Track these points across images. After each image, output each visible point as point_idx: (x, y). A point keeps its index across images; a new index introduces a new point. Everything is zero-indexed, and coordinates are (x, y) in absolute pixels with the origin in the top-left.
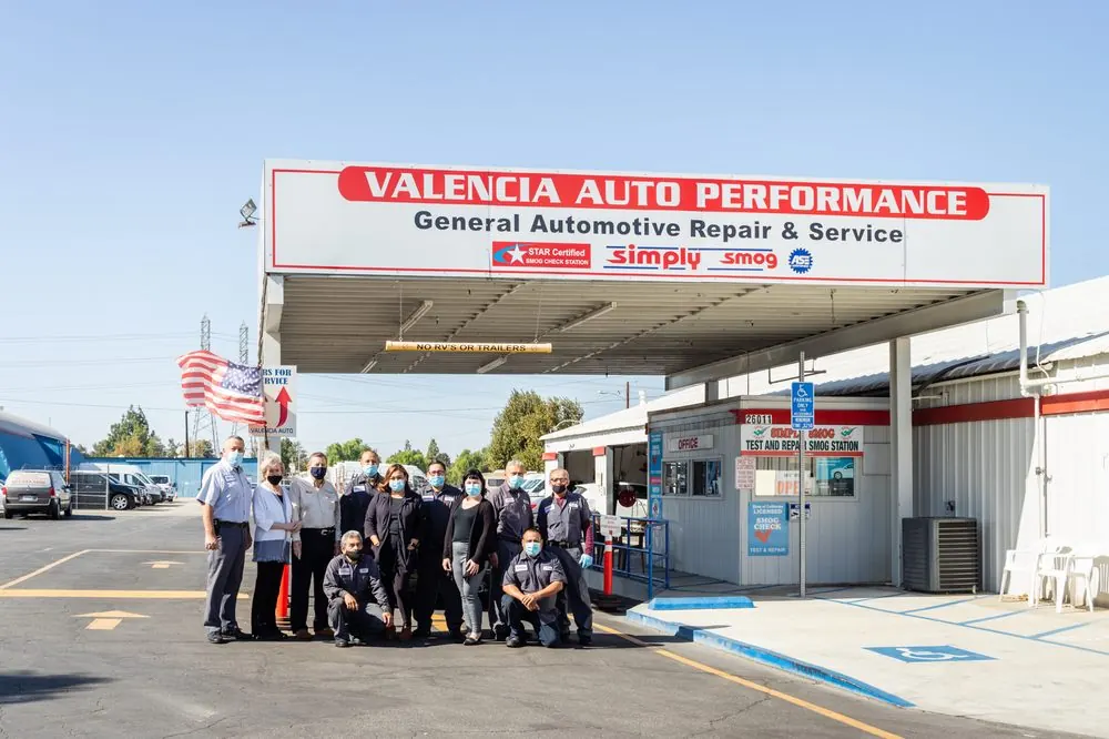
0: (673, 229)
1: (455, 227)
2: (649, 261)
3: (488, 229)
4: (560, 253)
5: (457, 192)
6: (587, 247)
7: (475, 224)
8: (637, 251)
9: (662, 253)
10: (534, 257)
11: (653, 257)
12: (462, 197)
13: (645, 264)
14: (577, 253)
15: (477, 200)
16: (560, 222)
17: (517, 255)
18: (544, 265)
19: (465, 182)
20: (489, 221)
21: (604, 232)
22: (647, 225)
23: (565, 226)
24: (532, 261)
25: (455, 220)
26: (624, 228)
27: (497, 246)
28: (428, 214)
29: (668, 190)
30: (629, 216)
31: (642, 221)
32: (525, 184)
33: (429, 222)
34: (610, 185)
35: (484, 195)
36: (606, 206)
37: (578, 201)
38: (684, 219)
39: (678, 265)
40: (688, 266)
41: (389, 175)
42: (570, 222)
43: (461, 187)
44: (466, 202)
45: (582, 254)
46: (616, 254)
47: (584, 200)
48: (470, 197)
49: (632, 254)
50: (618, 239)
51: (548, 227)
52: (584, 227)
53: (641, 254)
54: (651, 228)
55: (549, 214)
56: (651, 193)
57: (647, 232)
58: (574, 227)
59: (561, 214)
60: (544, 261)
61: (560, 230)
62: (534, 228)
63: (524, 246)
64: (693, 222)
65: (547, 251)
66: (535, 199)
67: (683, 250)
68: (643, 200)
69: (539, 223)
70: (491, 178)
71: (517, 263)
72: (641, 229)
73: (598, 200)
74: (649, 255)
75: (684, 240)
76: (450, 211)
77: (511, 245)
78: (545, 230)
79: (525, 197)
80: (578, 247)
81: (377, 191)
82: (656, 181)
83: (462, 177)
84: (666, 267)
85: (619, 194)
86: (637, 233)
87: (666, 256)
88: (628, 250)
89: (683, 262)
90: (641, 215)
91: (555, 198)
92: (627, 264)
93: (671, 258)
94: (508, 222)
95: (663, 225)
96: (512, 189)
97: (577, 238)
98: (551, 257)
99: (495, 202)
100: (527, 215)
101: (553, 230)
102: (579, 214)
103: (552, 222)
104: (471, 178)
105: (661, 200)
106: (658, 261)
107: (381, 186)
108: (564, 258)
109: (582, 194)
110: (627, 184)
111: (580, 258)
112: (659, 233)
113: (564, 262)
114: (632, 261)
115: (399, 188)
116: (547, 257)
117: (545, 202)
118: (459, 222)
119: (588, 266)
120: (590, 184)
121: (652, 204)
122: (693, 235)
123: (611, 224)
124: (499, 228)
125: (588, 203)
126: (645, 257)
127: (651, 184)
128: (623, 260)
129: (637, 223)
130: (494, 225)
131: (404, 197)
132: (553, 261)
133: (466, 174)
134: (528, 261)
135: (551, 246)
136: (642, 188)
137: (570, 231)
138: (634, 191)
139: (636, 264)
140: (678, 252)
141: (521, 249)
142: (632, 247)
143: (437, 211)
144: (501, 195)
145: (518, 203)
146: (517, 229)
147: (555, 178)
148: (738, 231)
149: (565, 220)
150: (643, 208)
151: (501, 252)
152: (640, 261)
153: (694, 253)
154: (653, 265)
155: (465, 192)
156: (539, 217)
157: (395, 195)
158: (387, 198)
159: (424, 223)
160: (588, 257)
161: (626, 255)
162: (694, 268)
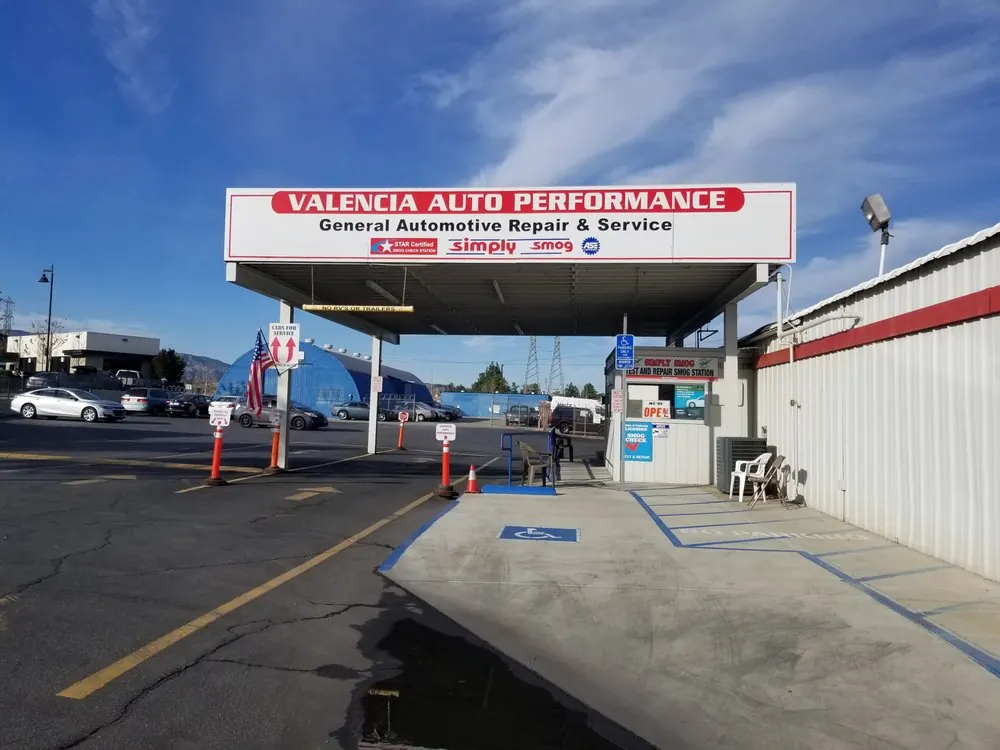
0: (496, 227)
1: (346, 229)
2: (479, 249)
3: (368, 230)
4: (416, 245)
5: (348, 206)
6: (435, 241)
7: (359, 226)
8: (470, 242)
9: (488, 243)
10: (399, 247)
11: (482, 246)
12: (352, 209)
13: (475, 251)
14: (428, 245)
15: (361, 211)
16: (417, 224)
17: (387, 246)
18: (405, 253)
19: (354, 199)
20: (369, 225)
21: (447, 229)
22: (477, 225)
23: (420, 226)
24: (397, 250)
25: (346, 224)
26: (461, 227)
27: (374, 241)
28: (328, 221)
29: (494, 200)
30: (465, 218)
31: (474, 222)
32: (394, 199)
33: (329, 226)
34: (452, 198)
35: (366, 207)
36: (449, 212)
37: (430, 209)
38: (504, 219)
39: (500, 251)
40: (506, 252)
41: (304, 196)
42: (423, 223)
43: (351, 202)
44: (354, 212)
45: (432, 245)
46: (456, 244)
47: (434, 208)
48: (357, 209)
49: (466, 244)
50: (456, 234)
51: (408, 227)
52: (433, 227)
53: (472, 245)
54: (481, 227)
55: (409, 219)
56: (482, 202)
57: (477, 229)
58: (426, 227)
59: (418, 218)
60: (405, 251)
61: (417, 229)
62: (399, 228)
63: (392, 241)
64: (511, 221)
65: (407, 244)
66: (400, 209)
67: (503, 241)
68: (475, 206)
69: (402, 225)
70: (371, 196)
71: (387, 252)
72: (474, 227)
73: (443, 208)
74: (479, 245)
75: (505, 234)
76: (343, 219)
77: (383, 240)
78: (406, 229)
79: (393, 207)
80: (429, 240)
81: (296, 206)
82: (485, 193)
83: (352, 196)
84: (490, 253)
85: (459, 203)
86: (471, 229)
87: (491, 245)
88: (463, 242)
89: (503, 249)
90: (473, 217)
91: (413, 207)
92: (463, 251)
93: (494, 246)
94: (381, 225)
95: (489, 224)
96: (385, 203)
97: (428, 234)
98: (410, 247)
99: (374, 211)
100: (395, 220)
101: (412, 229)
102: (429, 218)
103: (411, 224)
104: (358, 196)
105: (488, 206)
106: (485, 249)
107: (298, 203)
108: (419, 248)
109: (433, 205)
110: (464, 196)
111: (430, 248)
112: (486, 229)
113: (419, 251)
114: (466, 249)
115: (310, 204)
116: (407, 247)
117: (407, 210)
118: (349, 226)
119: (436, 253)
120: (439, 198)
121: (482, 209)
122: (511, 229)
123: (452, 224)
124: (376, 229)
125: (437, 210)
126: (475, 246)
127: (482, 196)
128: (460, 249)
129: (470, 223)
130: (372, 227)
131: (314, 210)
132: (411, 251)
133: (354, 193)
134: (394, 250)
135: (410, 240)
136: (475, 199)
137: (424, 229)
138: (469, 201)
139: (469, 251)
140: (500, 242)
141: (390, 243)
142: (466, 239)
143: (334, 219)
144: (378, 207)
145: (389, 212)
146: (387, 229)
147: (415, 195)
148: (544, 226)
149: (420, 222)
150: (475, 212)
151: (376, 245)
152: (472, 249)
153: (511, 242)
154: (482, 251)
155: (353, 205)
156: (402, 221)
157: (307, 209)
158: (303, 211)
159: (324, 226)
160: (435, 247)
161: (463, 245)
162: (511, 252)
